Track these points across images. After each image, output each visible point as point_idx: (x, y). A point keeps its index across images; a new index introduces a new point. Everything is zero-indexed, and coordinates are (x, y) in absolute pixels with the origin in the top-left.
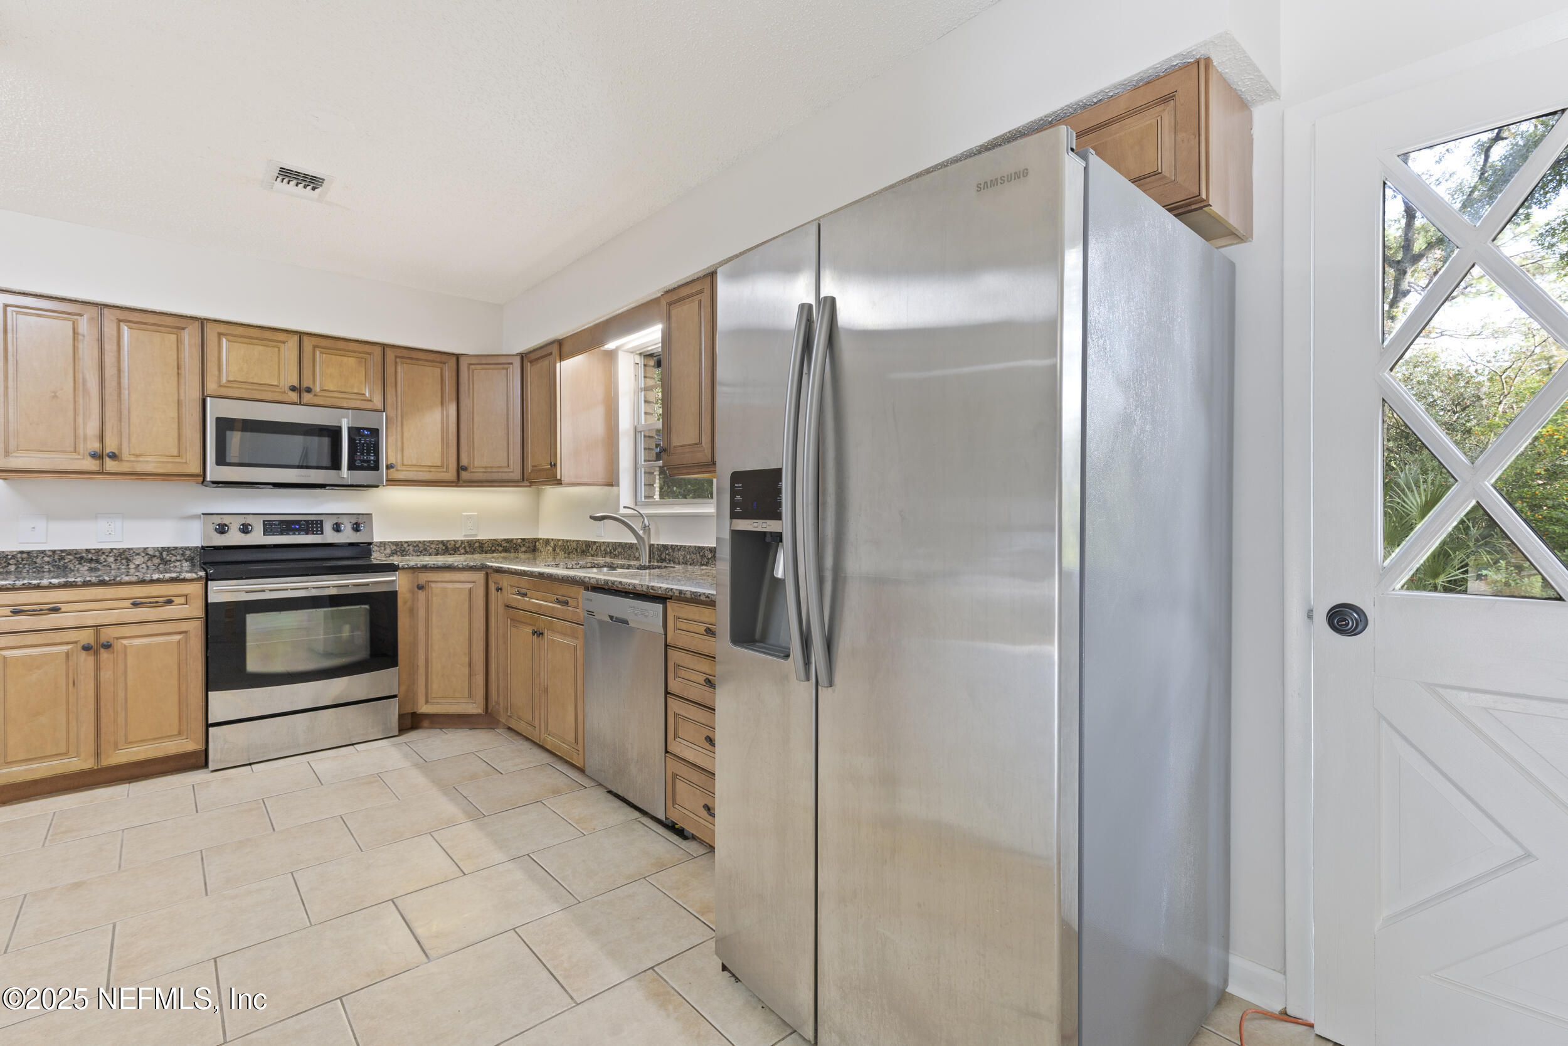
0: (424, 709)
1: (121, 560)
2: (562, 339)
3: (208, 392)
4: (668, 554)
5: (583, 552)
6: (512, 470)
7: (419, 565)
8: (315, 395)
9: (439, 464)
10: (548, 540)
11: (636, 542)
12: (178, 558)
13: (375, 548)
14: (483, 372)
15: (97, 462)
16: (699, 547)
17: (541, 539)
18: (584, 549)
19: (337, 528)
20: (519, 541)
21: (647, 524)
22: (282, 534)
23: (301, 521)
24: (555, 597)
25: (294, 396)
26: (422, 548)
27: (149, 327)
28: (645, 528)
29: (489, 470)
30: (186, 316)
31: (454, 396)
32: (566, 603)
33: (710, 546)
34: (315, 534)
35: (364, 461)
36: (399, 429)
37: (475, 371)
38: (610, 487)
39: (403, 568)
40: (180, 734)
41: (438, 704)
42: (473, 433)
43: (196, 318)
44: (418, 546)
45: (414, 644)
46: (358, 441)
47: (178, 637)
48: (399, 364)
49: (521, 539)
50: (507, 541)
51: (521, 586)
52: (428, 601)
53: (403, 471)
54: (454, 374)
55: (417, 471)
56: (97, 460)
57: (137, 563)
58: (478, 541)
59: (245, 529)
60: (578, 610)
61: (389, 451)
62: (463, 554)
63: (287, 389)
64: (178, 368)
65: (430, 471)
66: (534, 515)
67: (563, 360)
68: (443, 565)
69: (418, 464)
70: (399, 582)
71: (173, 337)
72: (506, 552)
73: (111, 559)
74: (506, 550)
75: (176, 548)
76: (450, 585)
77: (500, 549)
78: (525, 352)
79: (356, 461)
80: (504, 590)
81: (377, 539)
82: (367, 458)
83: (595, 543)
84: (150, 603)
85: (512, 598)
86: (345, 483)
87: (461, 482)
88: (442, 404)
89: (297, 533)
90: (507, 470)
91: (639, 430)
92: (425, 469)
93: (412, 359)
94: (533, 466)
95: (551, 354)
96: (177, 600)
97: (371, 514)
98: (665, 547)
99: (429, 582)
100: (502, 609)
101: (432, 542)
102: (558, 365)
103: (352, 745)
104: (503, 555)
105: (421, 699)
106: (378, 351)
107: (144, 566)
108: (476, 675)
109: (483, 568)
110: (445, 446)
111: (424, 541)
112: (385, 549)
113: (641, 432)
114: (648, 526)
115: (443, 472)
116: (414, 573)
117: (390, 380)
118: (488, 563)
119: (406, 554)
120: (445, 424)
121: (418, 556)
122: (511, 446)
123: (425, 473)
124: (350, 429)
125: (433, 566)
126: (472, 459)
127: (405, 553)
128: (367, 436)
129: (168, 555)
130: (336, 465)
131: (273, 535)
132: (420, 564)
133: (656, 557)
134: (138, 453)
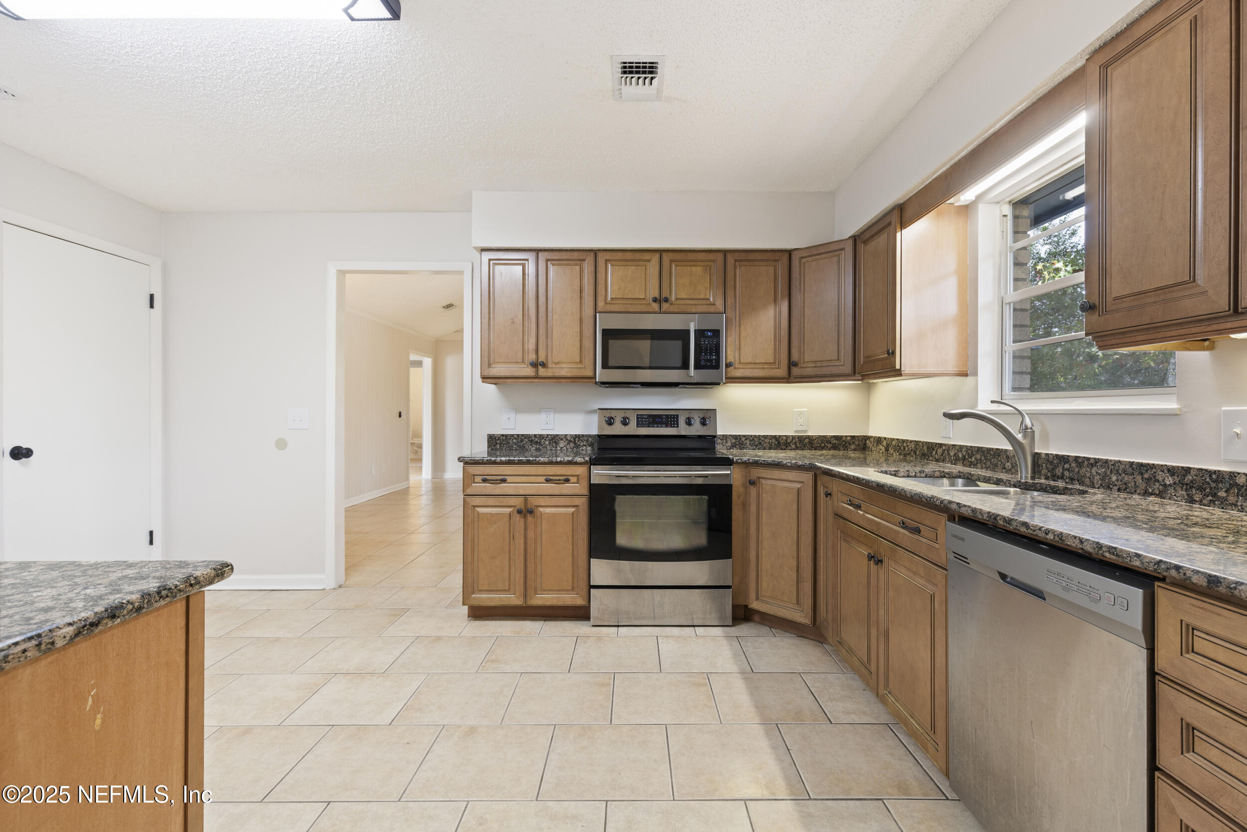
0: (755, 605)
1: (553, 443)
2: (903, 204)
3: (599, 309)
4: (1068, 470)
5: (924, 456)
6: (842, 363)
7: (751, 461)
8: (671, 304)
9: (772, 361)
10: (880, 438)
11: (1012, 449)
12: (585, 443)
13: (719, 441)
14: (814, 263)
15: (534, 369)
16: (1141, 465)
17: (872, 437)
18: (926, 451)
19: (689, 422)
20: (849, 438)
21: (1029, 425)
22: (649, 426)
23: (663, 415)
24: (899, 519)
25: (655, 306)
26: (758, 442)
27: (565, 262)
28: (1025, 430)
29: (819, 364)
30: (586, 250)
31: (786, 292)
32: (917, 531)
33: (1168, 464)
34: (672, 427)
35: (707, 360)
36: (737, 328)
37: (806, 264)
38: (963, 378)
39: (737, 463)
40: (573, 589)
41: (767, 603)
42: (804, 328)
43: (592, 250)
44: (753, 440)
45: (746, 538)
46: (702, 343)
47: (572, 510)
48: (738, 267)
49: (851, 436)
50: (836, 437)
51: (854, 496)
52: (758, 497)
53: (740, 368)
54: (787, 271)
55: (752, 368)
56: (534, 368)
57: (561, 446)
58: (808, 437)
59: (625, 422)
60: (937, 546)
61: (729, 350)
62: (794, 449)
63: (651, 301)
64: (580, 293)
65: (764, 368)
66: (865, 413)
67: (905, 228)
68: (773, 463)
69: (753, 362)
70: (734, 476)
71: (578, 268)
72: (835, 449)
73: (547, 443)
74: (835, 447)
75: (583, 435)
76: (778, 483)
77: (830, 446)
78: (857, 234)
79: (701, 360)
80: (834, 496)
81: (720, 432)
82: (710, 357)
83: (941, 445)
84: (556, 480)
85: (843, 507)
86: (693, 381)
87: (792, 378)
88: (775, 301)
89: (660, 426)
90: (837, 363)
91: (1006, 301)
92: (759, 367)
93: (749, 260)
94: (866, 357)
95: (889, 224)
96: (573, 479)
97: (716, 410)
98: (1063, 459)
99: (759, 478)
100: (831, 518)
101: (766, 437)
102: (898, 234)
103: (694, 626)
104: (832, 452)
105: (752, 595)
106: (720, 257)
107: (565, 448)
108: (804, 582)
109: (811, 468)
110: (777, 343)
111: (759, 436)
112: (726, 442)
113: (1010, 303)
114: (1031, 428)
115: (776, 368)
116: (747, 468)
117: (730, 284)
118: (817, 464)
119: (744, 448)
120: (777, 321)
121: (754, 449)
122: (842, 339)
123: (759, 370)
124: (697, 332)
125: (763, 462)
126: (802, 354)
127: (742, 446)
128: (710, 337)
129: (579, 441)
130: (685, 366)
131: (644, 427)
132: (752, 459)
133: (1044, 471)
134: (557, 361)
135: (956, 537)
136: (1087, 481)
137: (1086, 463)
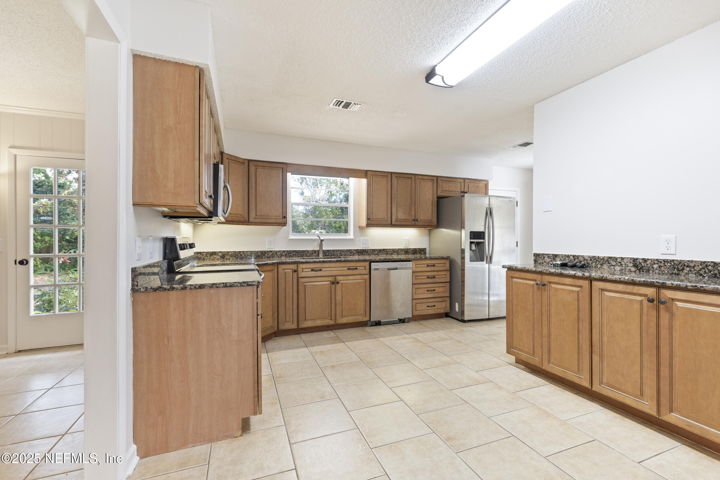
14: (233, 164)
37: (229, 163)
80: (298, 271)
94: (258, 216)
135: (378, 265)
136: (336, 255)
137: (336, 251)
